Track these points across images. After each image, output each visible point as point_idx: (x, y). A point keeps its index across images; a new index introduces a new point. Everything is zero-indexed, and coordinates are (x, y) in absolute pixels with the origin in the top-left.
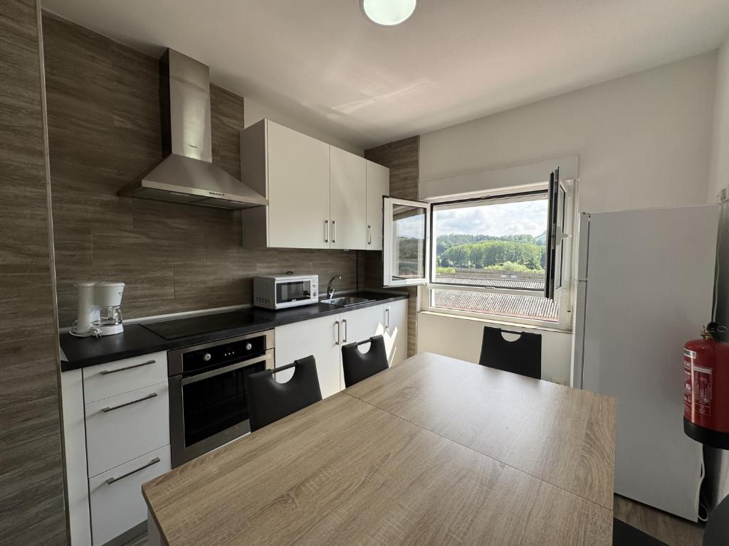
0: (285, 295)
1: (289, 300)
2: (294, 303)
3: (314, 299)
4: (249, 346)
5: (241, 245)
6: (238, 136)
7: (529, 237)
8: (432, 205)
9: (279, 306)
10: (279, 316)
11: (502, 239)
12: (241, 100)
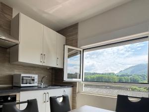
0: (25, 82)
1: (26, 84)
2: (28, 85)
3: (36, 84)
4: (9, 99)
5: (9, 62)
6: (10, 22)
7: (113, 74)
8: (83, 50)
9: (22, 85)
10: (22, 89)
11: (103, 74)
12: (12, 9)
